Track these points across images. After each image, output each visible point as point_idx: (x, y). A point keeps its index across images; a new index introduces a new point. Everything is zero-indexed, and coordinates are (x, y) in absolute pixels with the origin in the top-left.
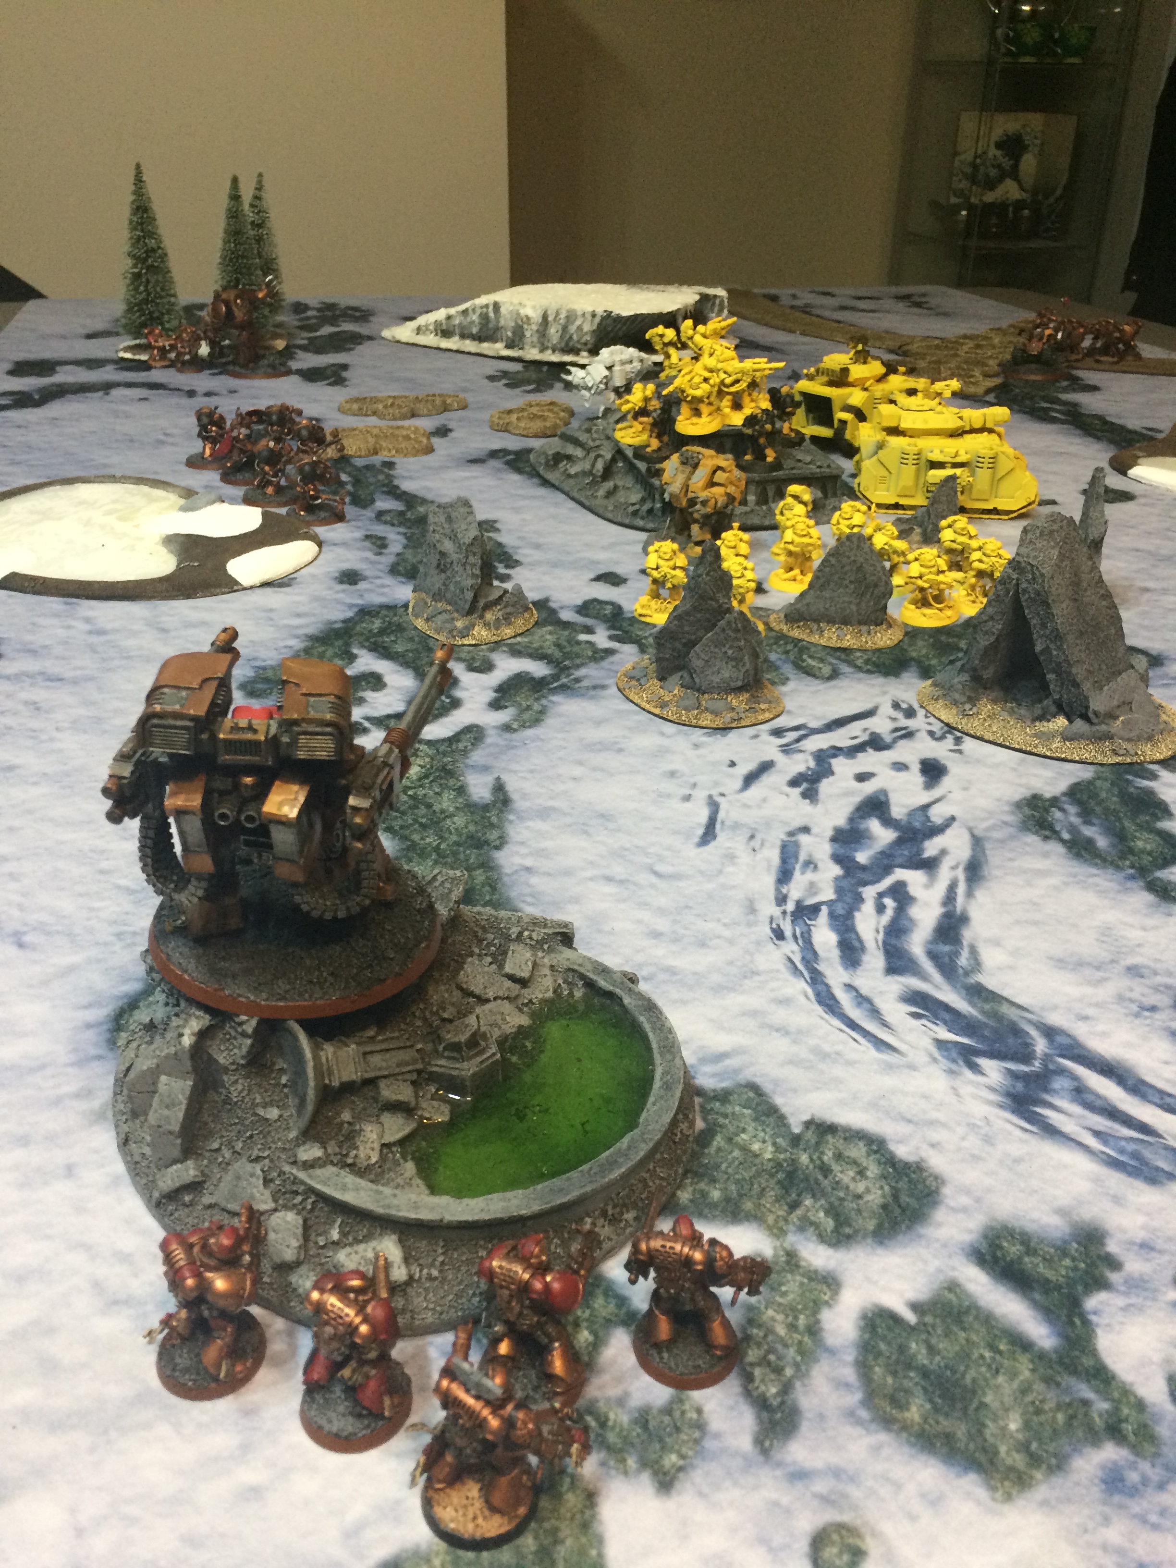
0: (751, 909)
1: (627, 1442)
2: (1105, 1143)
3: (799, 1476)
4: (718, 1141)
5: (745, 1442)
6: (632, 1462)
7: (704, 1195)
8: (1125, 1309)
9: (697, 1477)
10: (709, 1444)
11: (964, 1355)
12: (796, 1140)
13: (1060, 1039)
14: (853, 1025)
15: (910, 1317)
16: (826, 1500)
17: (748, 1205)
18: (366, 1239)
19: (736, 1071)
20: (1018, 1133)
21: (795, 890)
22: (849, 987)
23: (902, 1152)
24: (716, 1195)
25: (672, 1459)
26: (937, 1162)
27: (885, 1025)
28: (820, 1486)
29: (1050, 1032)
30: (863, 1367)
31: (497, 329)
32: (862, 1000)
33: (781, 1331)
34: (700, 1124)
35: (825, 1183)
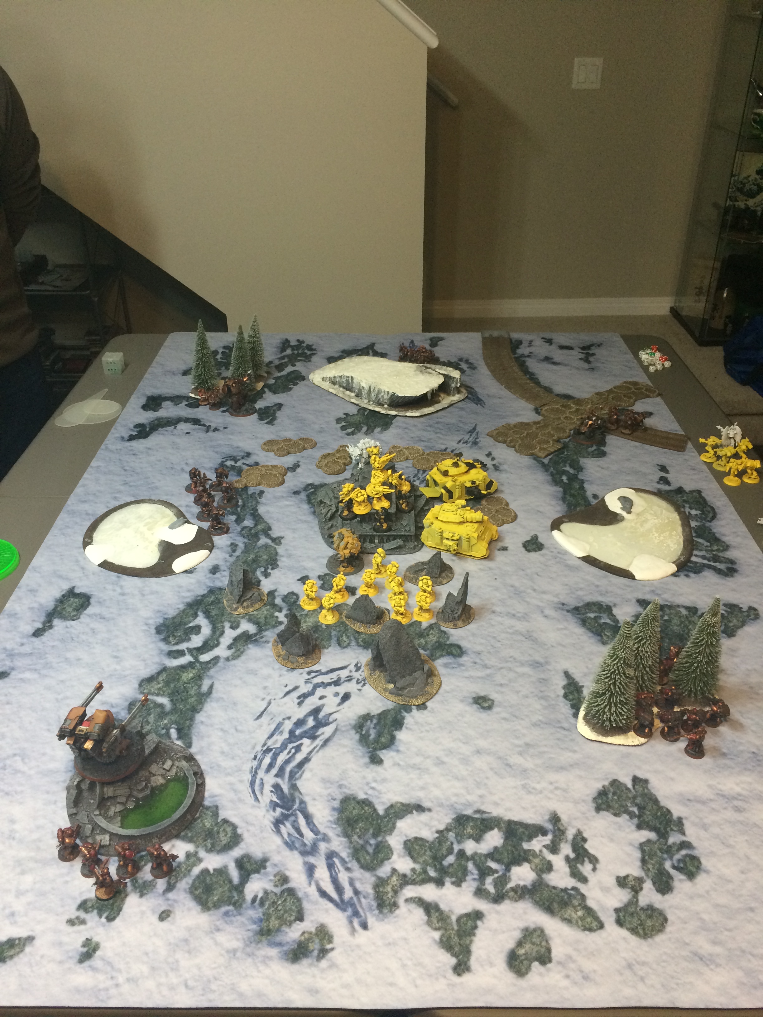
0: (254, 748)
1: (139, 886)
2: (288, 837)
3: (168, 900)
4: (199, 821)
5: (161, 891)
6: (138, 890)
7: (187, 834)
8: (258, 879)
9: (148, 896)
10: (154, 890)
11: (217, 882)
12: (217, 824)
13: (303, 805)
14: (254, 792)
15: (212, 871)
16: (169, 905)
17: (195, 839)
18: (103, 834)
19: (216, 801)
20: (270, 830)
21: (270, 743)
22: (262, 779)
23: (239, 831)
24: (190, 835)
25: (146, 892)
26: (246, 836)
27: (262, 793)
28: (170, 902)
29: (302, 802)
30: (194, 881)
31: (352, 388)
32: (262, 784)
33: (183, 870)
34: (197, 815)
35: (216, 836)
